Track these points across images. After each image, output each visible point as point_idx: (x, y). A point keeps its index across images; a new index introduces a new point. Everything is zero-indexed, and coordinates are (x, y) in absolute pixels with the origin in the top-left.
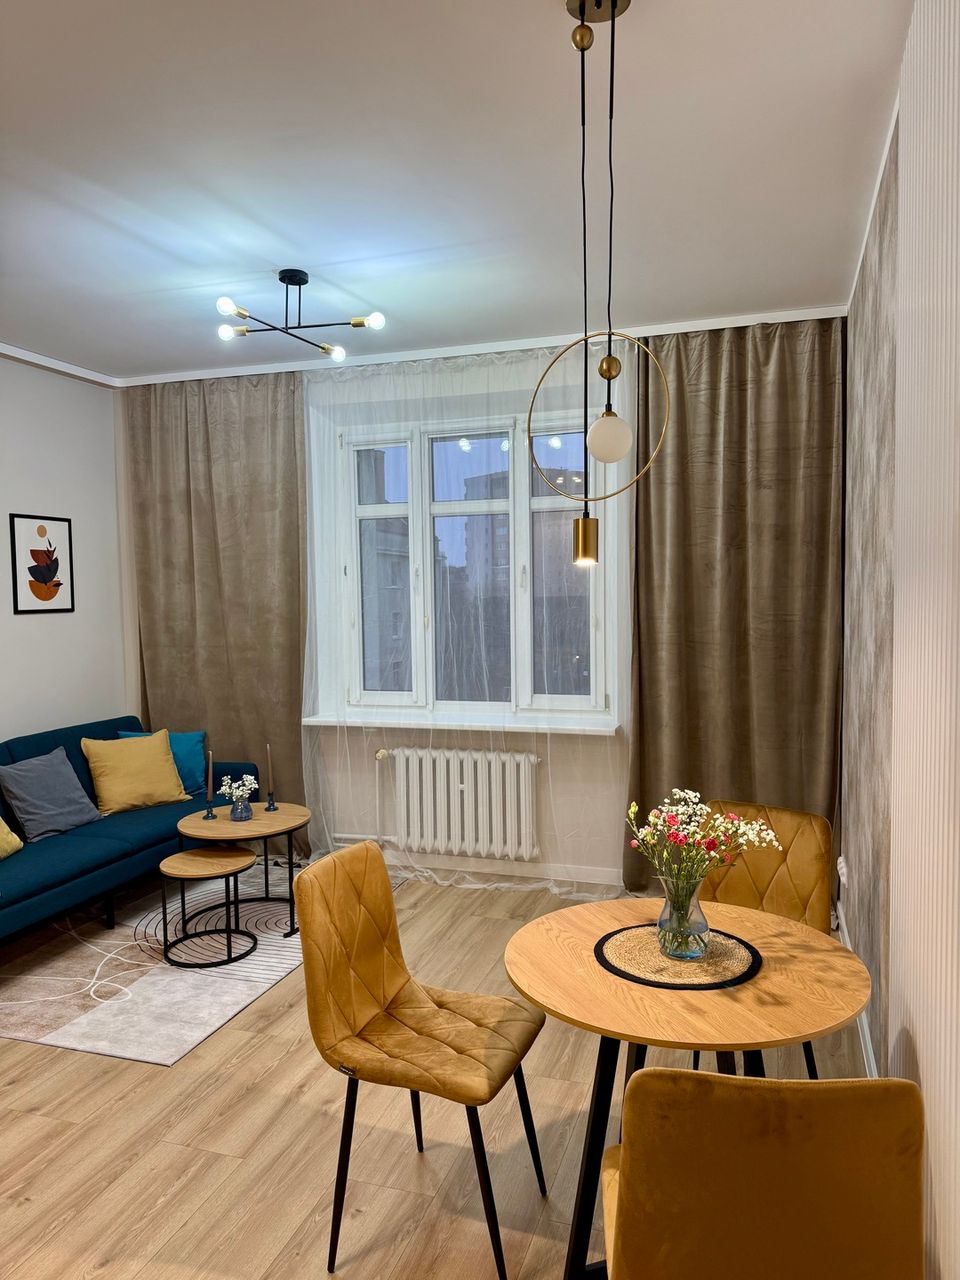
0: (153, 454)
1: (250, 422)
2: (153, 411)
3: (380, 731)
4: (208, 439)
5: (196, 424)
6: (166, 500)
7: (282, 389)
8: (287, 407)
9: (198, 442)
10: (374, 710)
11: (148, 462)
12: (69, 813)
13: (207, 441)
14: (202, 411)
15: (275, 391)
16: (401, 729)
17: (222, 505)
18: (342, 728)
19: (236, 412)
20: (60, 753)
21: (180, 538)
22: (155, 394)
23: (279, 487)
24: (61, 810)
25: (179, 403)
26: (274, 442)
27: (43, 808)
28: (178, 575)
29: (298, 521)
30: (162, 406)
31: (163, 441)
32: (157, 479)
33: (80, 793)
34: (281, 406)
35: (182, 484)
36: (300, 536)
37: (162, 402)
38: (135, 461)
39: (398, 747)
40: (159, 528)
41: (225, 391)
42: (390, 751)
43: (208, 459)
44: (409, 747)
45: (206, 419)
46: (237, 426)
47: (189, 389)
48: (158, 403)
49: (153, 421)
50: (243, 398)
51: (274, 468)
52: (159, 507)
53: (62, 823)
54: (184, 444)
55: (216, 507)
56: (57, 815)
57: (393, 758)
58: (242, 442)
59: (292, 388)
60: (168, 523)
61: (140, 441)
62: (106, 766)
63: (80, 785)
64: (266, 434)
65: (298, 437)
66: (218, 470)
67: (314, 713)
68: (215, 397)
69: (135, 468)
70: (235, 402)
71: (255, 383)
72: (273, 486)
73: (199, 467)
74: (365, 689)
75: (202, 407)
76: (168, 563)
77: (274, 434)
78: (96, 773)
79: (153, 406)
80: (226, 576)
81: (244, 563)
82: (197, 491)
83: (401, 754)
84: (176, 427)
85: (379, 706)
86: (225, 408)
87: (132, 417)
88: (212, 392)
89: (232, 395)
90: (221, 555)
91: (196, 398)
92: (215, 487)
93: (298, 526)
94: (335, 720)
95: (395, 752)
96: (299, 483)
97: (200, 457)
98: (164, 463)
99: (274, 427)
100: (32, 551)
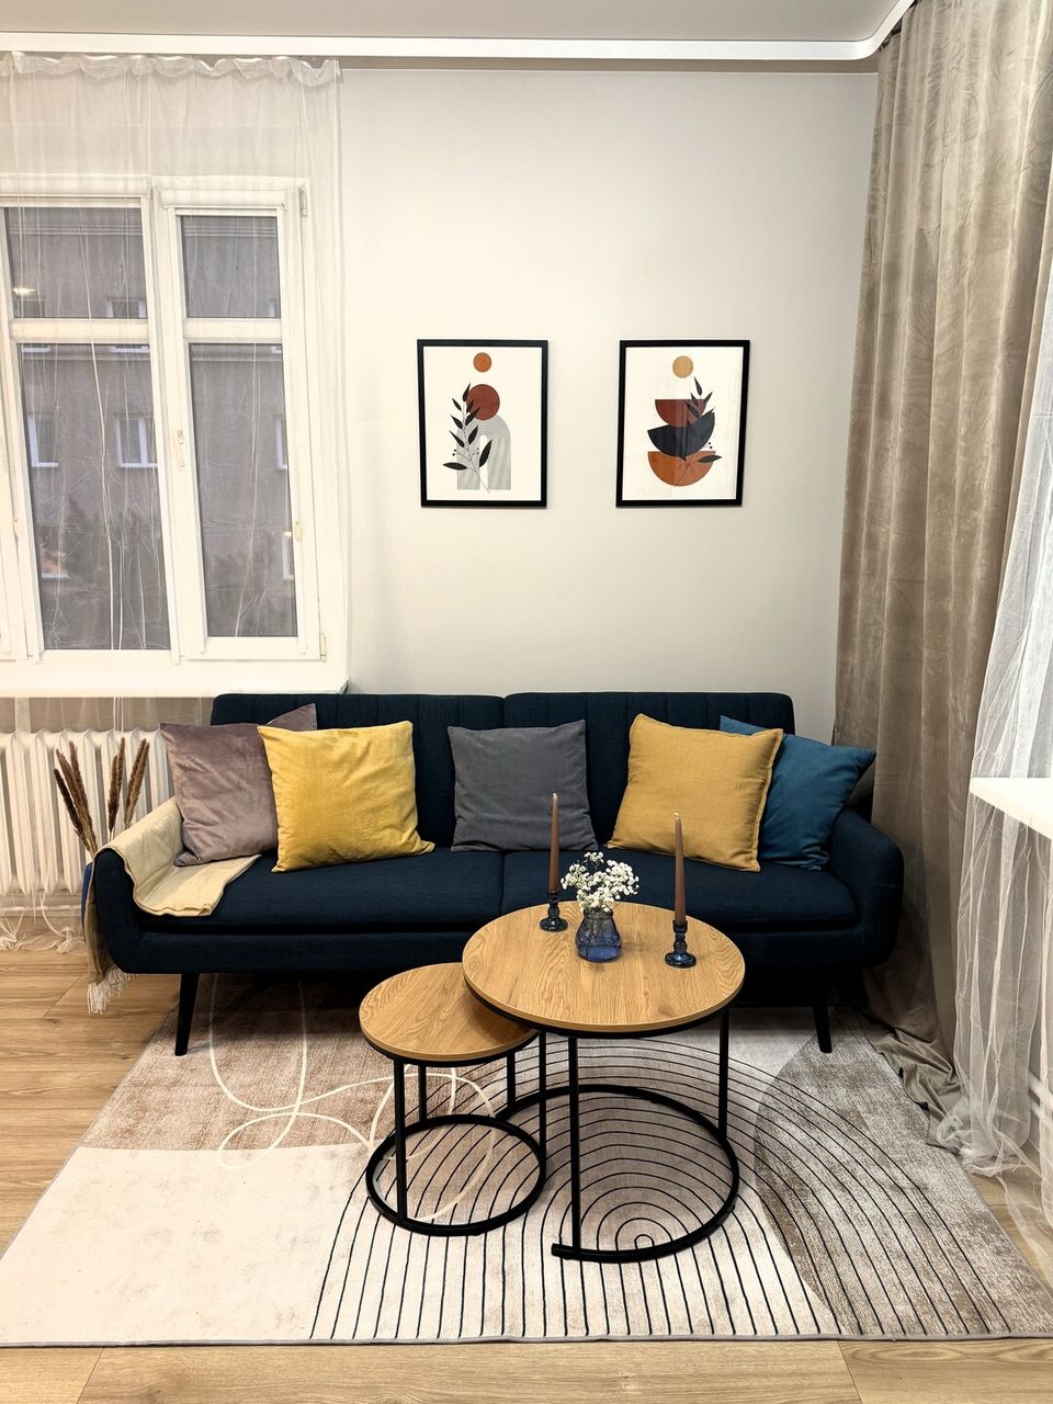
48: (901, 59)
55: (939, 263)
56: (502, 822)
58: (986, 76)
100: (657, 401)
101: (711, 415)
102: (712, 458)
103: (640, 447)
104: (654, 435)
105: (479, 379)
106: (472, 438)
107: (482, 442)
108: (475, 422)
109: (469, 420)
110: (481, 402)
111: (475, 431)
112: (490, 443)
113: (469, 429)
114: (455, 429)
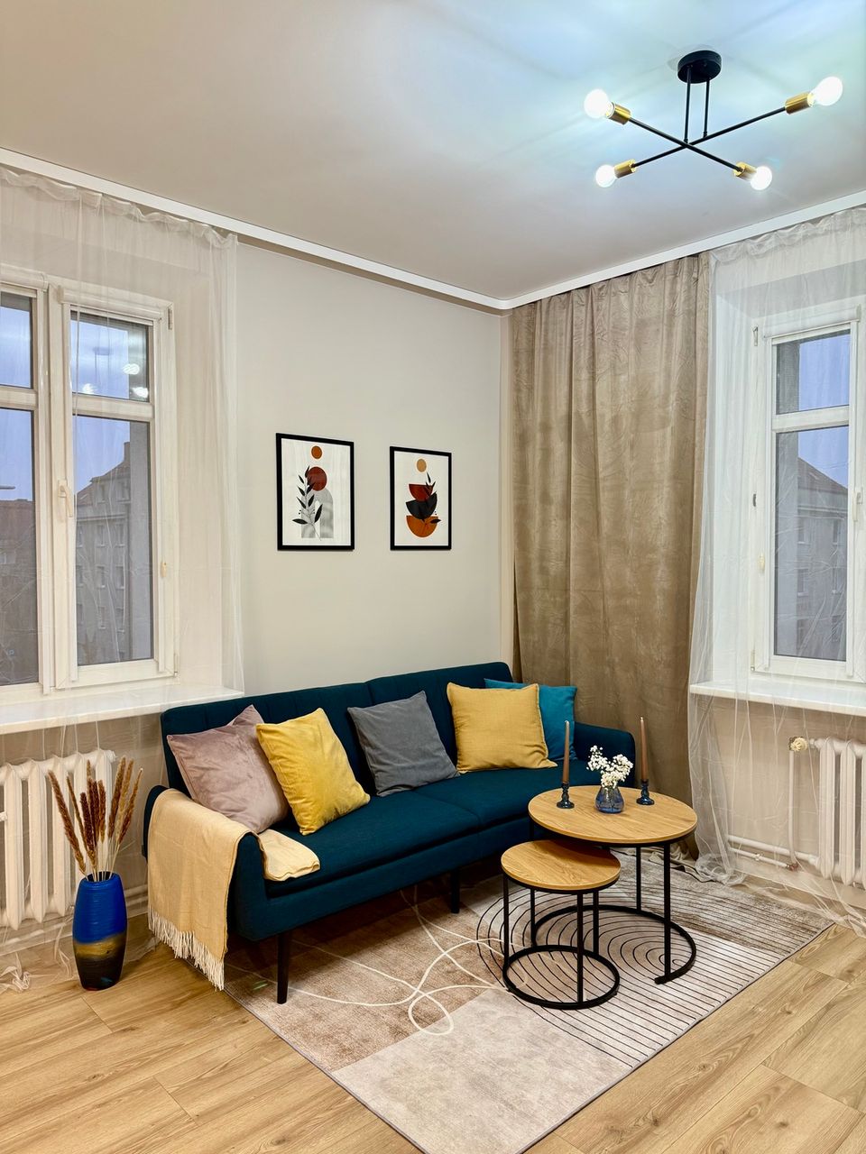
0: (536, 378)
1: (642, 325)
2: (537, 332)
3: (796, 712)
4: (594, 353)
5: (582, 340)
6: (546, 428)
7: (683, 278)
8: (688, 299)
9: (583, 358)
10: (791, 682)
11: (531, 389)
12: (422, 767)
13: (593, 356)
14: (588, 322)
15: (674, 282)
16: (829, 714)
17: (605, 427)
18: (742, 703)
19: (627, 315)
20: (420, 698)
21: (558, 467)
22: (541, 312)
23: (673, 397)
24: (414, 763)
25: (564, 319)
26: (669, 345)
27: (394, 758)
28: (555, 510)
29: (694, 438)
30: (546, 323)
31: (546, 361)
32: (538, 406)
33: (436, 746)
34: (681, 297)
35: (563, 409)
36: (696, 457)
37: (547, 318)
38: (517, 388)
39: (824, 737)
40: (538, 459)
41: (615, 294)
42: (812, 741)
43: (593, 378)
44: (841, 739)
45: (593, 330)
46: (627, 333)
47: (576, 299)
48: (543, 320)
49: (537, 341)
50: (636, 297)
51: (668, 376)
52: (538, 436)
53: (414, 778)
54: (567, 363)
55: (599, 431)
56: (409, 768)
57: (816, 753)
58: (632, 351)
59: (695, 275)
60: (547, 452)
61: (524, 366)
62: (469, 716)
63: (437, 736)
64: (660, 336)
65: (700, 333)
66: (602, 386)
67: (706, 678)
68: (604, 304)
69: (517, 397)
70: (626, 305)
71: (650, 278)
72: (666, 397)
73: (583, 387)
74: (776, 653)
75: (589, 315)
76: (545, 498)
77: (670, 335)
78: (458, 722)
79: (538, 326)
80: (605, 509)
81: (627, 492)
82: (579, 415)
83: (828, 748)
84: (561, 345)
85: (796, 677)
86: (614, 314)
87: (517, 341)
88: (600, 298)
89: (623, 297)
90: (601, 485)
91: (583, 309)
92: (598, 407)
93: (694, 444)
94: (734, 691)
95: (820, 743)
96: (698, 390)
97: (585, 375)
98: (547, 385)
99: (671, 325)
100: (410, 485)
101: (435, 494)
102: (436, 521)
103: (402, 513)
104: (409, 505)
105: (314, 463)
106: (311, 502)
107: (316, 505)
108: (312, 491)
109: (309, 490)
110: (316, 479)
111: (312, 498)
112: (321, 506)
113: (309, 497)
114: (300, 496)
